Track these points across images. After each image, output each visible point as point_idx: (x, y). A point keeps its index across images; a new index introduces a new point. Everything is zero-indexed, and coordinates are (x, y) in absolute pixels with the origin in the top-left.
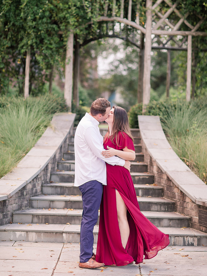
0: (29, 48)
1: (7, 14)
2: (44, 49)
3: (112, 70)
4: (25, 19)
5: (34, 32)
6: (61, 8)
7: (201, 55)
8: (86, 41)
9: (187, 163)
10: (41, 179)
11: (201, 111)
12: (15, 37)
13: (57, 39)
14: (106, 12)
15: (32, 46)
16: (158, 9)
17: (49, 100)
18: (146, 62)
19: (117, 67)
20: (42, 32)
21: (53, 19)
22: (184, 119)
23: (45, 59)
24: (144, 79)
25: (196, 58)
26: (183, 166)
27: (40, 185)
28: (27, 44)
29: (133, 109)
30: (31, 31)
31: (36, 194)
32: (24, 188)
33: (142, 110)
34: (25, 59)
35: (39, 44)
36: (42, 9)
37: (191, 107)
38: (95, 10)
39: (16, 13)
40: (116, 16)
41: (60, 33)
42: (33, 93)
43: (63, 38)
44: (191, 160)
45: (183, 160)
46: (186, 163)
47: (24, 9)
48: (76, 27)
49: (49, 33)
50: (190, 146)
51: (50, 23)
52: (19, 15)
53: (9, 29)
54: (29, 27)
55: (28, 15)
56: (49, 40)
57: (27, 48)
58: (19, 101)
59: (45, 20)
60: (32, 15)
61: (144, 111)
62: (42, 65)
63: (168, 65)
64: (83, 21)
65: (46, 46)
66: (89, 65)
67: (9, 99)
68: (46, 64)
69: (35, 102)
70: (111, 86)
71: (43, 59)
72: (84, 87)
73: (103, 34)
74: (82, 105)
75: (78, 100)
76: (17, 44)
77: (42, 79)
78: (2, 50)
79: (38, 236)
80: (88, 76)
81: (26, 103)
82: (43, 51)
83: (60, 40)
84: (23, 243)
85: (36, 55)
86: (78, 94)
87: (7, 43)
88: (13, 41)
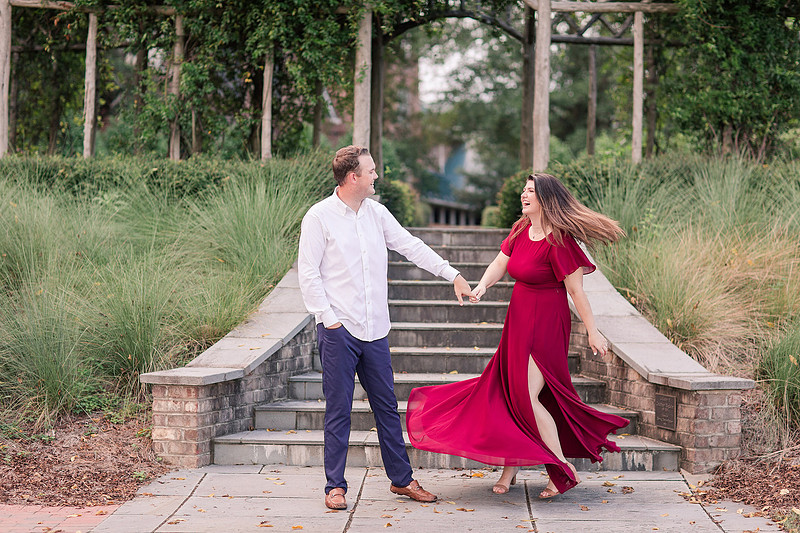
0: (272, 46)
2: (304, 49)
3: (455, 92)
5: (281, 9)
7: (668, 54)
8: (400, 29)
9: (633, 299)
10: (311, 337)
11: (663, 186)
12: (237, 22)
13: (333, 25)
15: (276, 41)
17: (318, 166)
18: (540, 75)
19: (467, 84)
20: (301, 9)
22: (627, 204)
23: (309, 72)
24: (535, 113)
25: (656, 62)
26: (623, 306)
27: (309, 352)
28: (267, 37)
29: (510, 185)
30: (275, 9)
31: (300, 370)
32: (277, 355)
34: (263, 71)
35: (293, 38)
37: (641, 175)
41: (342, 10)
42: (285, 147)
43: (348, 22)
44: (641, 292)
45: (624, 294)
46: (629, 300)
49: (315, 11)
50: (639, 262)
56: (315, 28)
57: (267, 47)
58: (249, 167)
62: (300, 84)
63: (590, 79)
65: (308, 42)
66: (397, 79)
67: (228, 165)
68: (309, 82)
69: (287, 170)
70: (453, 132)
71: (303, 72)
72: (386, 133)
73: (438, 11)
74: (391, 176)
75: (382, 165)
76: (244, 38)
77: (296, 116)
78: (210, 52)
79: (312, 454)
80: (396, 106)
81: (268, 173)
82: (304, 54)
83: (342, 28)
84: (281, 468)
85: (287, 63)
86: (381, 152)
87: (220, 36)
88: (234, 30)
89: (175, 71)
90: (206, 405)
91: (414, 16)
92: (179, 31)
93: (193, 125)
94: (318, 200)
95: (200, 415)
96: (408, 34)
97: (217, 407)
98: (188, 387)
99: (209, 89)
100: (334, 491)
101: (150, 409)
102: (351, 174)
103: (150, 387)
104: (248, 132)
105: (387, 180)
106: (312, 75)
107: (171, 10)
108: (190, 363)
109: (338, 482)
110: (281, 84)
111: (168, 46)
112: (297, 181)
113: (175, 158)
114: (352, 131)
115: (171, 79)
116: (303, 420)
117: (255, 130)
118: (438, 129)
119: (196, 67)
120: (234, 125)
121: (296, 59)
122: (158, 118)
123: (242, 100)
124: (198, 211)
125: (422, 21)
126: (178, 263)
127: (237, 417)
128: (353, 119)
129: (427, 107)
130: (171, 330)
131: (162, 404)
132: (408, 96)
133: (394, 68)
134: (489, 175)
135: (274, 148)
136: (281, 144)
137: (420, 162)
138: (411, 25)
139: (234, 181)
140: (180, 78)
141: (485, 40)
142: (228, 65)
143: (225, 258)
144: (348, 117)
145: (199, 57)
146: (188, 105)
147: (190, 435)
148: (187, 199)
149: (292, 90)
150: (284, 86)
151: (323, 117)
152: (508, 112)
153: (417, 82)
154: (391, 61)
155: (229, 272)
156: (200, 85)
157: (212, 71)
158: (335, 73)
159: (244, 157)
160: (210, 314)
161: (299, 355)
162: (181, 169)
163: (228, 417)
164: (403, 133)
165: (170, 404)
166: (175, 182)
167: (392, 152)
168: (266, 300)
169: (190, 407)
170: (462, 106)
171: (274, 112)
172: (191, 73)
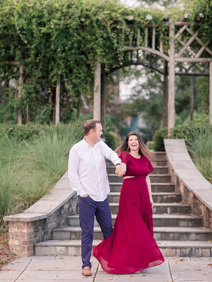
0: (59, 77)
1: (38, 46)
2: (73, 79)
4: (55, 51)
5: (63, 62)
6: (89, 39)
8: (112, 70)
12: (45, 68)
13: (85, 68)
14: (131, 42)
15: (61, 76)
16: (180, 37)
17: (79, 126)
18: (171, 88)
20: (71, 62)
21: (81, 49)
24: (169, 104)
26: (208, 185)
27: (76, 206)
28: (57, 74)
29: (158, 133)
30: (60, 62)
33: (167, 134)
34: (56, 88)
35: (68, 74)
36: (70, 41)
38: (121, 41)
39: (47, 45)
40: (141, 45)
41: (88, 62)
42: (65, 119)
43: (91, 67)
45: (208, 180)
47: (54, 41)
48: (104, 56)
49: (77, 63)
51: (78, 54)
52: (49, 47)
53: (40, 60)
54: (59, 58)
55: (58, 46)
56: (77, 70)
57: (57, 78)
58: (50, 128)
59: (73, 51)
60: (62, 47)
61: (169, 135)
62: (71, 93)
63: (191, 90)
64: (109, 51)
65: (75, 76)
66: (111, 90)
67: (42, 126)
68: (75, 92)
69: (66, 128)
70: (134, 111)
71: (73, 88)
72: (107, 112)
73: (128, 62)
74: (109, 130)
75: (105, 126)
76: (48, 74)
77: (70, 106)
78: (34, 80)
79: (77, 251)
80: (111, 101)
81: (58, 130)
82: (73, 81)
83: (89, 70)
84: (64, 257)
85: (66, 84)
86: (105, 120)
87: (38, 73)
88: (44, 71)
89: (20, 88)
90: (32, 230)
91: (118, 64)
92: (21, 71)
93: (27, 110)
94: (79, 141)
95: (29, 234)
96: (115, 72)
97: (36, 230)
98: (24, 222)
99: (34, 95)
100: (86, 268)
101: (8, 231)
102: (91, 130)
103: (8, 222)
104: (50, 113)
105: (107, 132)
106: (76, 89)
107: (18, 63)
108: (25, 211)
109: (87, 264)
110: (63, 93)
111: (17, 78)
112: (70, 133)
113: (20, 124)
114: (93, 111)
115: (18, 92)
116: (73, 235)
117: (53, 112)
118: (128, 110)
119: (28, 86)
120: (44, 110)
121: (69, 82)
122: (12, 108)
123: (48, 100)
124: (29, 146)
125: (121, 67)
126: (20, 168)
127: (45, 235)
128: (93, 107)
129: (123, 102)
130: (17, 197)
131: (13, 230)
132: (115, 97)
133: (110, 86)
134: (148, 128)
135: (61, 119)
136: (64, 117)
137: (120, 123)
138: (117, 68)
139: (44, 133)
140: (22, 91)
141: (147, 74)
142: (42, 85)
143: (40, 166)
144: (91, 106)
145: (30, 82)
146: (25, 102)
147: (25, 243)
148: (24, 141)
149: (68, 95)
150: (65, 94)
151: (81, 106)
152: (156, 103)
153: (119, 91)
154: (108, 83)
155: (42, 172)
156: (30, 93)
157: (35, 88)
158: (86, 88)
159: (48, 123)
160: (34, 190)
161: (71, 207)
162: (22, 128)
163: (41, 235)
164: (113, 112)
165: (16, 230)
166: (19, 134)
167: (109, 120)
168: (57, 184)
169: (25, 231)
170: (137, 101)
171: (61, 104)
172: (26, 89)
